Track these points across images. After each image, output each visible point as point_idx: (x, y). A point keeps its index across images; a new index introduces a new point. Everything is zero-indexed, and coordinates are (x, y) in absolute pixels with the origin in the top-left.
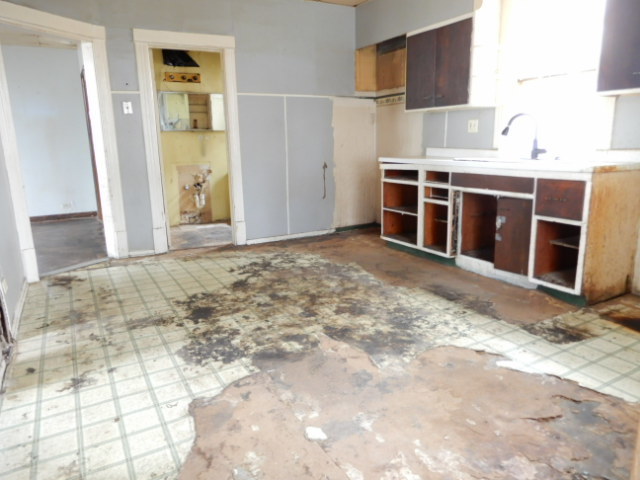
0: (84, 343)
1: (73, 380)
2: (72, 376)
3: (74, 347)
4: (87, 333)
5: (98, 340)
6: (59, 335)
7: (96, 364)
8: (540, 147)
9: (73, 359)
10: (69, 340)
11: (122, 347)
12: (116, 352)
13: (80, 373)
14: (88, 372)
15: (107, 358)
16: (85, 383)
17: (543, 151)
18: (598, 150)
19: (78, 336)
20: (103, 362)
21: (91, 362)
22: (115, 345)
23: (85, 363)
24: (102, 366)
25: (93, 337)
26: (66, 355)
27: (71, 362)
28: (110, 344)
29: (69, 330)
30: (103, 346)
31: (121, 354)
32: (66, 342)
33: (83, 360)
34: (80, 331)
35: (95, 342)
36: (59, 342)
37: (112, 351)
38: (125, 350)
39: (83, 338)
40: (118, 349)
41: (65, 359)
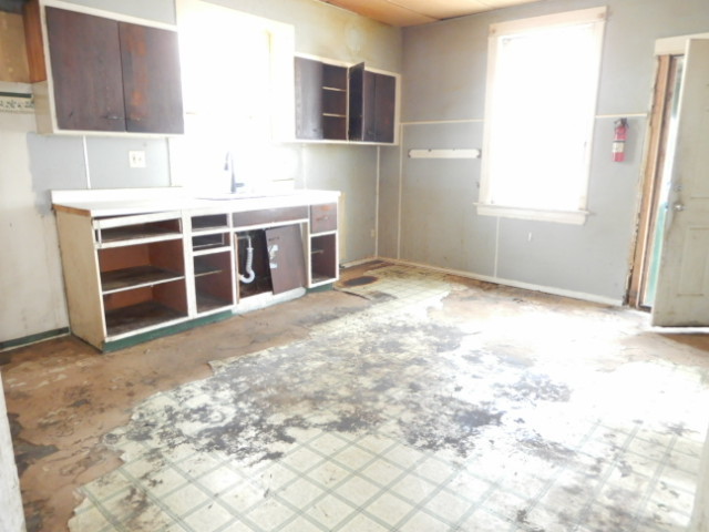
0: (642, 470)
1: (680, 434)
2: (680, 439)
3: (658, 472)
4: (629, 484)
5: (623, 462)
6: (670, 509)
7: (647, 436)
8: (237, 181)
9: (669, 455)
10: (659, 486)
11: (606, 436)
12: (619, 435)
13: (670, 437)
14: (661, 433)
15: (632, 436)
16: (670, 425)
17: (241, 185)
18: (275, 181)
19: (644, 486)
20: (639, 434)
21: (651, 441)
22: (611, 443)
23: (659, 444)
24: (644, 431)
25: (626, 471)
26: (674, 466)
27: (673, 453)
28: (615, 447)
29: (650, 509)
30: (625, 451)
31: (616, 430)
32: (665, 487)
33: (659, 448)
34: (635, 495)
35: (629, 462)
36: (675, 494)
37: (620, 440)
38: (608, 432)
39: (640, 479)
40: (613, 436)
41: (678, 462)
